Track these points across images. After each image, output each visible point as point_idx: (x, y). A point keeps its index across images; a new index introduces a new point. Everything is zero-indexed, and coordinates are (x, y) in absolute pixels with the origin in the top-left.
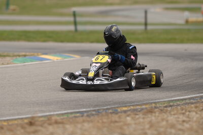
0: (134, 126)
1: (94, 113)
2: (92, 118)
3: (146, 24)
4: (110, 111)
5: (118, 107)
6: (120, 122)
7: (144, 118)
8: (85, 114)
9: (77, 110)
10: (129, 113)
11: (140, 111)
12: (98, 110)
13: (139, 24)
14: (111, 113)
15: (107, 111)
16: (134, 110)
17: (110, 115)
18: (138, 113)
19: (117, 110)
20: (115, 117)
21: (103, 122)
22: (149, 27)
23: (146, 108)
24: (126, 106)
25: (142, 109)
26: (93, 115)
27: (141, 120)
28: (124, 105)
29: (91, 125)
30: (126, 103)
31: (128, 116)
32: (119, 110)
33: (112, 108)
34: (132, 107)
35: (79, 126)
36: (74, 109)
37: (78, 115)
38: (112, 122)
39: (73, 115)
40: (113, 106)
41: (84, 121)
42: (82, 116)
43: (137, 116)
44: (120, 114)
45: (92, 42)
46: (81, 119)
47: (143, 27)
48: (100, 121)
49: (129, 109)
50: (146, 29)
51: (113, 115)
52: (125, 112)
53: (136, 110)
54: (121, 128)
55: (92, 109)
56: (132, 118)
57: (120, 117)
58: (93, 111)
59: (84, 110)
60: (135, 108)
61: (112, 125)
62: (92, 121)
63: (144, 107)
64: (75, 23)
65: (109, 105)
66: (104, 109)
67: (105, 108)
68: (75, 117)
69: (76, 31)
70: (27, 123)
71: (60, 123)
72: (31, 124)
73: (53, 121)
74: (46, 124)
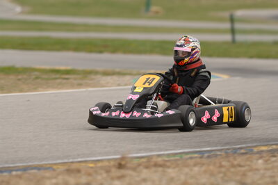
4: (243, 151)
5: (255, 146)
8: (206, 155)
14: (243, 153)
19: (252, 150)
30: (269, 141)
32: (255, 150)
34: (275, 146)
42: (201, 157)
43: (274, 159)
45: (251, 57)
49: (270, 148)
56: (266, 161)
57: (247, 159)
64: (233, 31)
65: (245, 143)
69: (234, 41)
70: (114, 166)
71: (160, 166)
72: (120, 166)
73: (152, 163)
74: (141, 167)
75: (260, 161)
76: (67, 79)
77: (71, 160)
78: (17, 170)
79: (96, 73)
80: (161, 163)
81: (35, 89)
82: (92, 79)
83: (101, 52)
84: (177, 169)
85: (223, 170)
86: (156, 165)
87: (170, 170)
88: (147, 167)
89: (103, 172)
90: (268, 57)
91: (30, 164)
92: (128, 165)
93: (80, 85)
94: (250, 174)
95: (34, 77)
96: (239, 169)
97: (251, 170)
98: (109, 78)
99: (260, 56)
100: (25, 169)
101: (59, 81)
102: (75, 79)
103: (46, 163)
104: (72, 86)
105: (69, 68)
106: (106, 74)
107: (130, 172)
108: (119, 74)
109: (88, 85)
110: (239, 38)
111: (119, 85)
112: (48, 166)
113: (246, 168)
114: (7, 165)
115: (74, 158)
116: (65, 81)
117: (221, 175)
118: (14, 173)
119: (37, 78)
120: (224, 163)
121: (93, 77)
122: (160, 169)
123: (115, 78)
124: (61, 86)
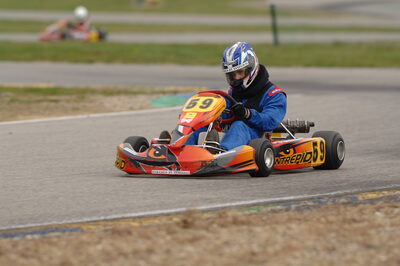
0: (388, 229)
1: (310, 203)
2: (306, 213)
4: (343, 200)
5: (358, 193)
6: (362, 221)
8: (293, 206)
9: (278, 199)
10: (380, 203)
12: (319, 198)
14: (344, 203)
15: (337, 200)
16: (390, 198)
17: (342, 208)
19: (356, 199)
20: (352, 212)
21: (329, 222)
24: (374, 191)
26: (308, 208)
28: (371, 189)
29: (303, 226)
30: (374, 185)
31: (378, 209)
32: (360, 198)
33: (347, 194)
34: (386, 192)
35: (281, 229)
36: (271, 196)
37: (279, 207)
38: (345, 221)
39: (269, 209)
40: (348, 191)
41: (290, 220)
42: (287, 210)
43: (396, 211)
44: (361, 206)
45: (308, 65)
46: (284, 216)
48: (323, 219)
49: (381, 195)
51: (349, 208)
52: (372, 201)
54: (364, 233)
55: (306, 196)
56: (386, 213)
57: (361, 212)
58: (309, 199)
59: (292, 198)
60: (392, 193)
61: (346, 226)
62: (306, 220)
64: (275, 29)
65: (341, 188)
66: (330, 197)
67: (332, 193)
68: (274, 211)
69: (276, 43)
70: (177, 224)
71: (243, 223)
72: (186, 224)
73: (230, 219)
74: (215, 226)
75: (378, 214)
76: (56, 101)
77: (102, 218)
78: (32, 233)
79: (93, 92)
80: (243, 218)
81: (13, 117)
82: (91, 101)
83: (91, 62)
84: (267, 227)
85: (334, 227)
86: (236, 222)
87: (258, 229)
88: (223, 226)
89: (163, 233)
90: (331, 65)
91: (46, 224)
92: (197, 223)
93: (76, 110)
94: (372, 232)
95: (8, 99)
96: (355, 225)
97: (372, 227)
98: (115, 100)
99: (320, 64)
100: (44, 231)
101: (45, 104)
102: (68, 101)
103: (69, 222)
104: (65, 112)
105: (52, 85)
106: (108, 93)
107: (203, 233)
108: (126, 92)
109: (87, 110)
110: (284, 38)
111: (131, 109)
112: (75, 226)
113: (366, 223)
114: (13, 227)
115: (107, 215)
116: (53, 104)
117: (333, 235)
118: (29, 237)
119: (12, 101)
120: (332, 218)
121: (92, 97)
122: (245, 227)
123: (124, 98)
124: (48, 112)
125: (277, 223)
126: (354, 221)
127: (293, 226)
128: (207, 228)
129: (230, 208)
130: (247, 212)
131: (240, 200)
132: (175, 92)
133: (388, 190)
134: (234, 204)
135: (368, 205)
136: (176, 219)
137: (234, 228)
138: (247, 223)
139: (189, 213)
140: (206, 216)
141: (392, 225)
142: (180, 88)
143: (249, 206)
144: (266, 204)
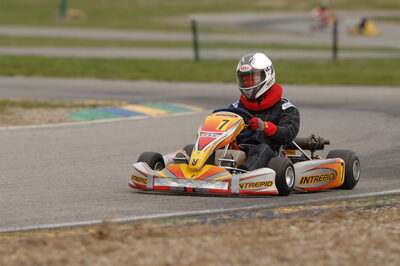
0: (302, 242)
1: (226, 217)
2: (222, 226)
3: (335, 49)
4: (259, 214)
5: (274, 207)
6: (276, 235)
7: (323, 228)
8: (209, 220)
9: (194, 212)
10: (295, 218)
11: (316, 215)
12: (235, 212)
13: (323, 48)
14: (259, 217)
15: (253, 214)
16: (306, 213)
17: (258, 222)
18: (314, 219)
19: (272, 213)
20: (267, 226)
21: (243, 235)
22: (341, 55)
23: (329, 210)
24: (290, 206)
25: (323, 211)
26: (224, 221)
27: (320, 232)
29: (218, 239)
31: (293, 224)
32: (276, 212)
33: (263, 208)
34: (301, 207)
35: (196, 241)
36: (187, 209)
37: (195, 220)
38: (260, 234)
39: (185, 221)
40: (264, 206)
41: (205, 233)
42: (203, 223)
43: (311, 225)
44: (277, 220)
46: (200, 229)
47: (329, 55)
48: (238, 233)
49: (296, 210)
50: (335, 57)
51: (264, 221)
52: (288, 216)
53: (310, 213)
54: (278, 246)
55: (222, 210)
56: (301, 227)
57: (276, 225)
58: (225, 213)
59: (208, 211)
60: (308, 208)
61: (261, 239)
62: (220, 233)
63: (325, 207)
64: (196, 45)
66: (245, 211)
67: (249, 208)
68: (189, 224)
69: (197, 59)
70: (93, 235)
71: (158, 235)
72: (101, 236)
73: (145, 231)
74: (130, 237)
75: (293, 228)
77: (18, 229)
79: (13, 105)
80: (159, 231)
82: (10, 113)
83: (11, 75)
84: (182, 240)
85: (249, 240)
86: (151, 234)
87: (173, 242)
88: (138, 238)
89: (78, 244)
92: (113, 234)
94: (287, 246)
96: (270, 239)
97: (286, 240)
106: (28, 106)
107: (118, 244)
108: (46, 105)
109: (7, 122)
110: (205, 54)
113: (280, 237)
117: (248, 248)
120: (246, 231)
122: (160, 239)
123: (42, 111)
125: (192, 235)
126: (269, 234)
127: (208, 238)
128: (122, 240)
129: (146, 220)
130: (163, 225)
131: (156, 213)
132: (94, 106)
133: (304, 205)
134: (150, 217)
135: (284, 220)
136: (92, 231)
137: (149, 240)
138: (162, 235)
139: (105, 225)
140: (122, 228)
141: (306, 239)
142: (100, 102)
143: (165, 219)
144: (182, 217)
